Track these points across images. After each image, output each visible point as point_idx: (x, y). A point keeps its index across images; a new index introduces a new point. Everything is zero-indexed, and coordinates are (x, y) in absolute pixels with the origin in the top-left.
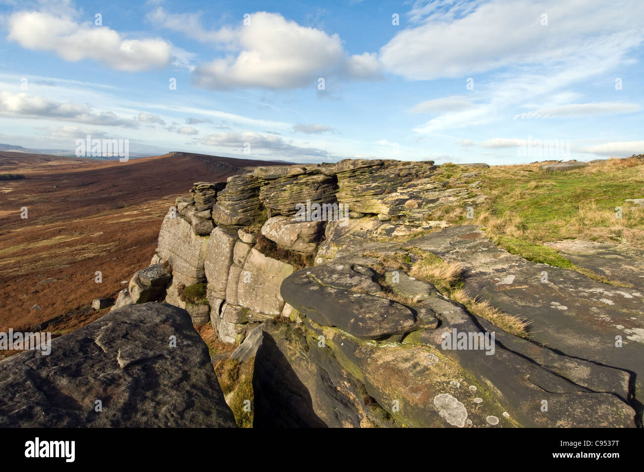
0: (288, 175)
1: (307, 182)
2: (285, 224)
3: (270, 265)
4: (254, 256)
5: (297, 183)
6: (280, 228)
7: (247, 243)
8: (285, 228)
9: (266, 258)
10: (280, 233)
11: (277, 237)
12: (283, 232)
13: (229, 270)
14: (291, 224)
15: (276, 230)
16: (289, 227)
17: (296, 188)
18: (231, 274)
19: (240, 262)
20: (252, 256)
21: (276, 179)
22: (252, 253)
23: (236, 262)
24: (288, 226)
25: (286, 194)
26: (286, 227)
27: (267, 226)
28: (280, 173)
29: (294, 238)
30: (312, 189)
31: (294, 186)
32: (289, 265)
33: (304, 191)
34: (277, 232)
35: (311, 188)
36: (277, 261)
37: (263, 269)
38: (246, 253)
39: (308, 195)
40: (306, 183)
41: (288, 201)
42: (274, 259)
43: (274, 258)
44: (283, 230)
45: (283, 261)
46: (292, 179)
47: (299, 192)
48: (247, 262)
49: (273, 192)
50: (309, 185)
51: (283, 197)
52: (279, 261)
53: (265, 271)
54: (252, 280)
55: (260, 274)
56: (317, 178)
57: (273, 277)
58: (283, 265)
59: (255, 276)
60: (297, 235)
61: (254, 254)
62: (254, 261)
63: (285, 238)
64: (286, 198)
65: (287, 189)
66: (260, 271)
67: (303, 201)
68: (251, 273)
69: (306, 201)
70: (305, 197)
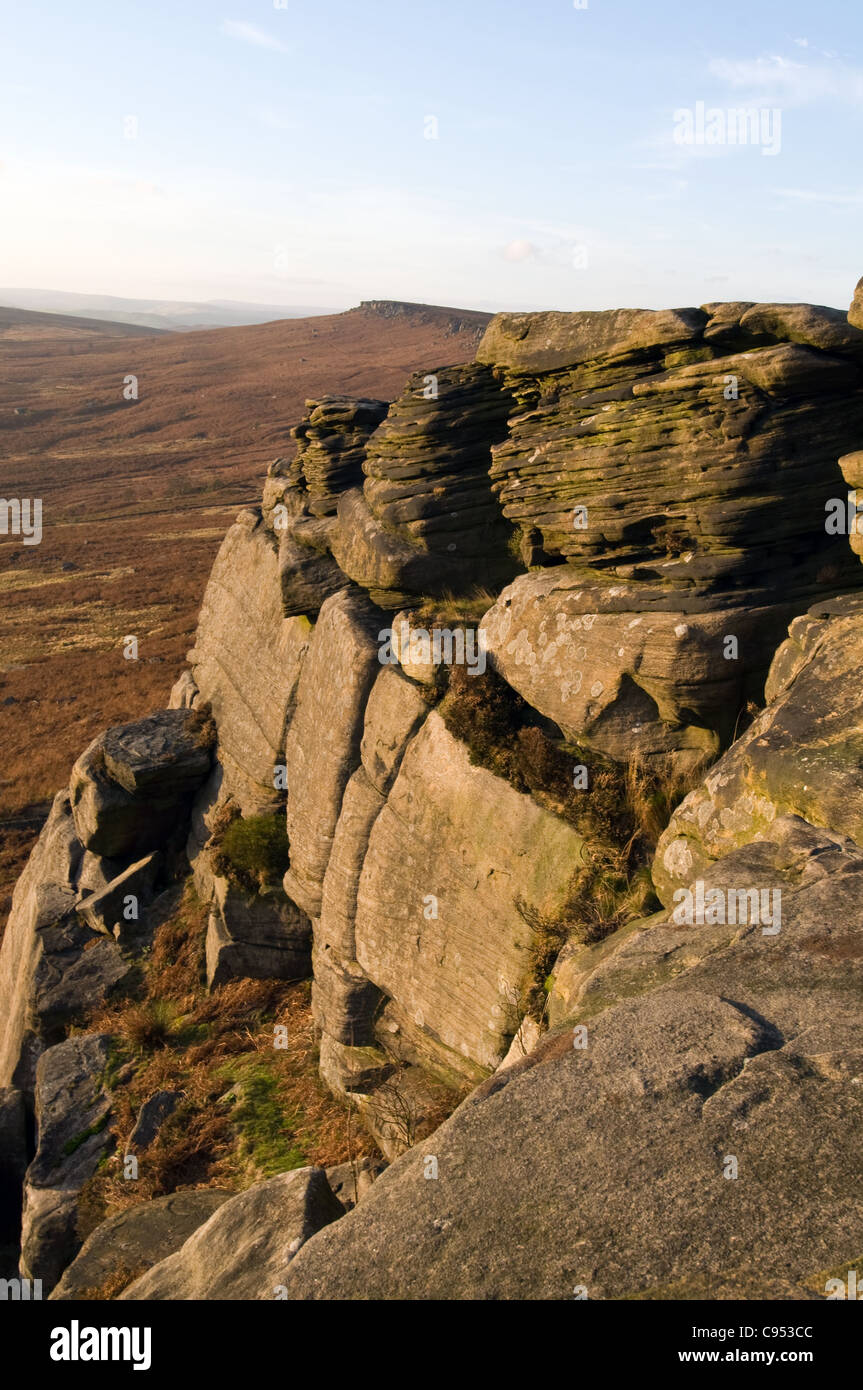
0: (615, 349)
1: (699, 386)
2: (576, 612)
3: (486, 808)
4: (431, 750)
5: (650, 394)
6: (551, 626)
7: (418, 683)
8: (572, 633)
9: (477, 770)
10: (547, 655)
11: (534, 670)
12: (561, 652)
13: (343, 790)
14: (604, 611)
15: (534, 636)
16: (589, 627)
17: (644, 418)
18: (346, 813)
19: (379, 764)
20: (424, 749)
21: (561, 371)
22: (428, 734)
23: (367, 761)
24: (589, 622)
25: (593, 457)
26: (575, 625)
27: (503, 611)
28: (583, 340)
29: (604, 688)
30: (724, 429)
31: (633, 411)
32: (566, 829)
33: (682, 436)
34: (537, 647)
35: (718, 423)
36: (515, 796)
37: (456, 821)
38: (405, 731)
39: (700, 461)
40: (696, 398)
41: (601, 491)
42: (507, 784)
43: (505, 776)
44: (562, 638)
45: (540, 804)
46: (632, 371)
47: (655, 442)
48: (405, 774)
49: (539, 442)
50: (708, 404)
51: (578, 466)
52: (527, 798)
53: (464, 832)
54: (410, 859)
55: (444, 840)
56: (751, 363)
57: (492, 872)
58: (541, 820)
59: (422, 849)
60: (618, 676)
61: (431, 737)
62: (427, 774)
63: (565, 685)
64: (589, 475)
65: (599, 427)
66: (444, 829)
67: (667, 496)
68: (412, 828)
69: (686, 494)
70: (683, 471)
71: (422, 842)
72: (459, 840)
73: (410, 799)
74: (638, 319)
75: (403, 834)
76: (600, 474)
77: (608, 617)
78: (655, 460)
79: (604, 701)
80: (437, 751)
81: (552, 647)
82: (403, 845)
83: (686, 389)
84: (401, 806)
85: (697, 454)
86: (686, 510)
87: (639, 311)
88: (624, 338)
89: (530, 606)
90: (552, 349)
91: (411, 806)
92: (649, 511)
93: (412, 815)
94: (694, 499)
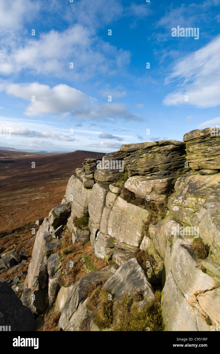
0: (145, 147)
3: (131, 209)
4: (119, 202)
5: (151, 152)
6: (138, 183)
7: (115, 193)
8: (142, 183)
9: (128, 204)
11: (136, 189)
13: (103, 210)
16: (145, 182)
17: (150, 155)
18: (104, 213)
19: (110, 205)
21: (135, 151)
23: (107, 205)
25: (143, 160)
26: (142, 182)
27: (128, 182)
28: (139, 146)
29: (149, 190)
30: (164, 155)
32: (145, 210)
33: (157, 157)
34: (136, 186)
36: (136, 206)
37: (125, 211)
38: (114, 200)
39: (160, 160)
41: (145, 165)
42: (134, 205)
43: (134, 204)
44: (140, 184)
45: (140, 207)
46: (147, 150)
47: (153, 158)
48: (115, 206)
49: (133, 159)
50: (161, 152)
51: (141, 162)
52: (138, 206)
53: (127, 213)
54: (118, 218)
55: (123, 214)
56: (167, 147)
57: (133, 217)
58: (140, 209)
59: (120, 216)
60: (151, 188)
61: (119, 200)
62: (119, 205)
63: (142, 191)
64: (143, 163)
65: (144, 157)
66: (123, 213)
67: (156, 164)
68: (117, 213)
69: (159, 164)
70: (158, 161)
71: (119, 215)
72: (126, 214)
73: (116, 209)
74: (148, 143)
75: (116, 214)
76: (145, 162)
77: (148, 181)
78: (153, 160)
79: (149, 192)
80: (120, 202)
81: (139, 186)
82: (116, 216)
83: (158, 151)
84: (115, 210)
85: (160, 159)
86: (159, 166)
87: (148, 142)
88: (146, 145)
89: (134, 181)
90: (133, 148)
91: (117, 210)
92: (153, 167)
93: (117, 212)
94: (160, 164)
